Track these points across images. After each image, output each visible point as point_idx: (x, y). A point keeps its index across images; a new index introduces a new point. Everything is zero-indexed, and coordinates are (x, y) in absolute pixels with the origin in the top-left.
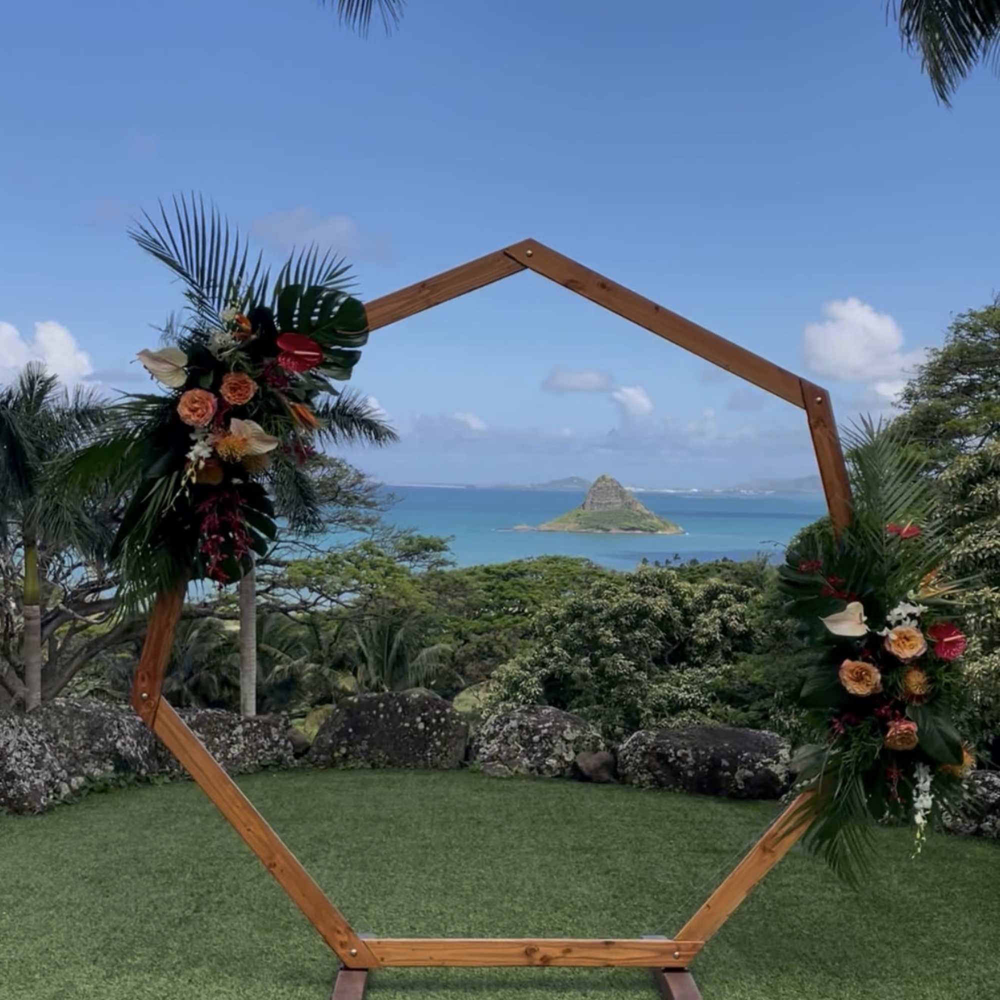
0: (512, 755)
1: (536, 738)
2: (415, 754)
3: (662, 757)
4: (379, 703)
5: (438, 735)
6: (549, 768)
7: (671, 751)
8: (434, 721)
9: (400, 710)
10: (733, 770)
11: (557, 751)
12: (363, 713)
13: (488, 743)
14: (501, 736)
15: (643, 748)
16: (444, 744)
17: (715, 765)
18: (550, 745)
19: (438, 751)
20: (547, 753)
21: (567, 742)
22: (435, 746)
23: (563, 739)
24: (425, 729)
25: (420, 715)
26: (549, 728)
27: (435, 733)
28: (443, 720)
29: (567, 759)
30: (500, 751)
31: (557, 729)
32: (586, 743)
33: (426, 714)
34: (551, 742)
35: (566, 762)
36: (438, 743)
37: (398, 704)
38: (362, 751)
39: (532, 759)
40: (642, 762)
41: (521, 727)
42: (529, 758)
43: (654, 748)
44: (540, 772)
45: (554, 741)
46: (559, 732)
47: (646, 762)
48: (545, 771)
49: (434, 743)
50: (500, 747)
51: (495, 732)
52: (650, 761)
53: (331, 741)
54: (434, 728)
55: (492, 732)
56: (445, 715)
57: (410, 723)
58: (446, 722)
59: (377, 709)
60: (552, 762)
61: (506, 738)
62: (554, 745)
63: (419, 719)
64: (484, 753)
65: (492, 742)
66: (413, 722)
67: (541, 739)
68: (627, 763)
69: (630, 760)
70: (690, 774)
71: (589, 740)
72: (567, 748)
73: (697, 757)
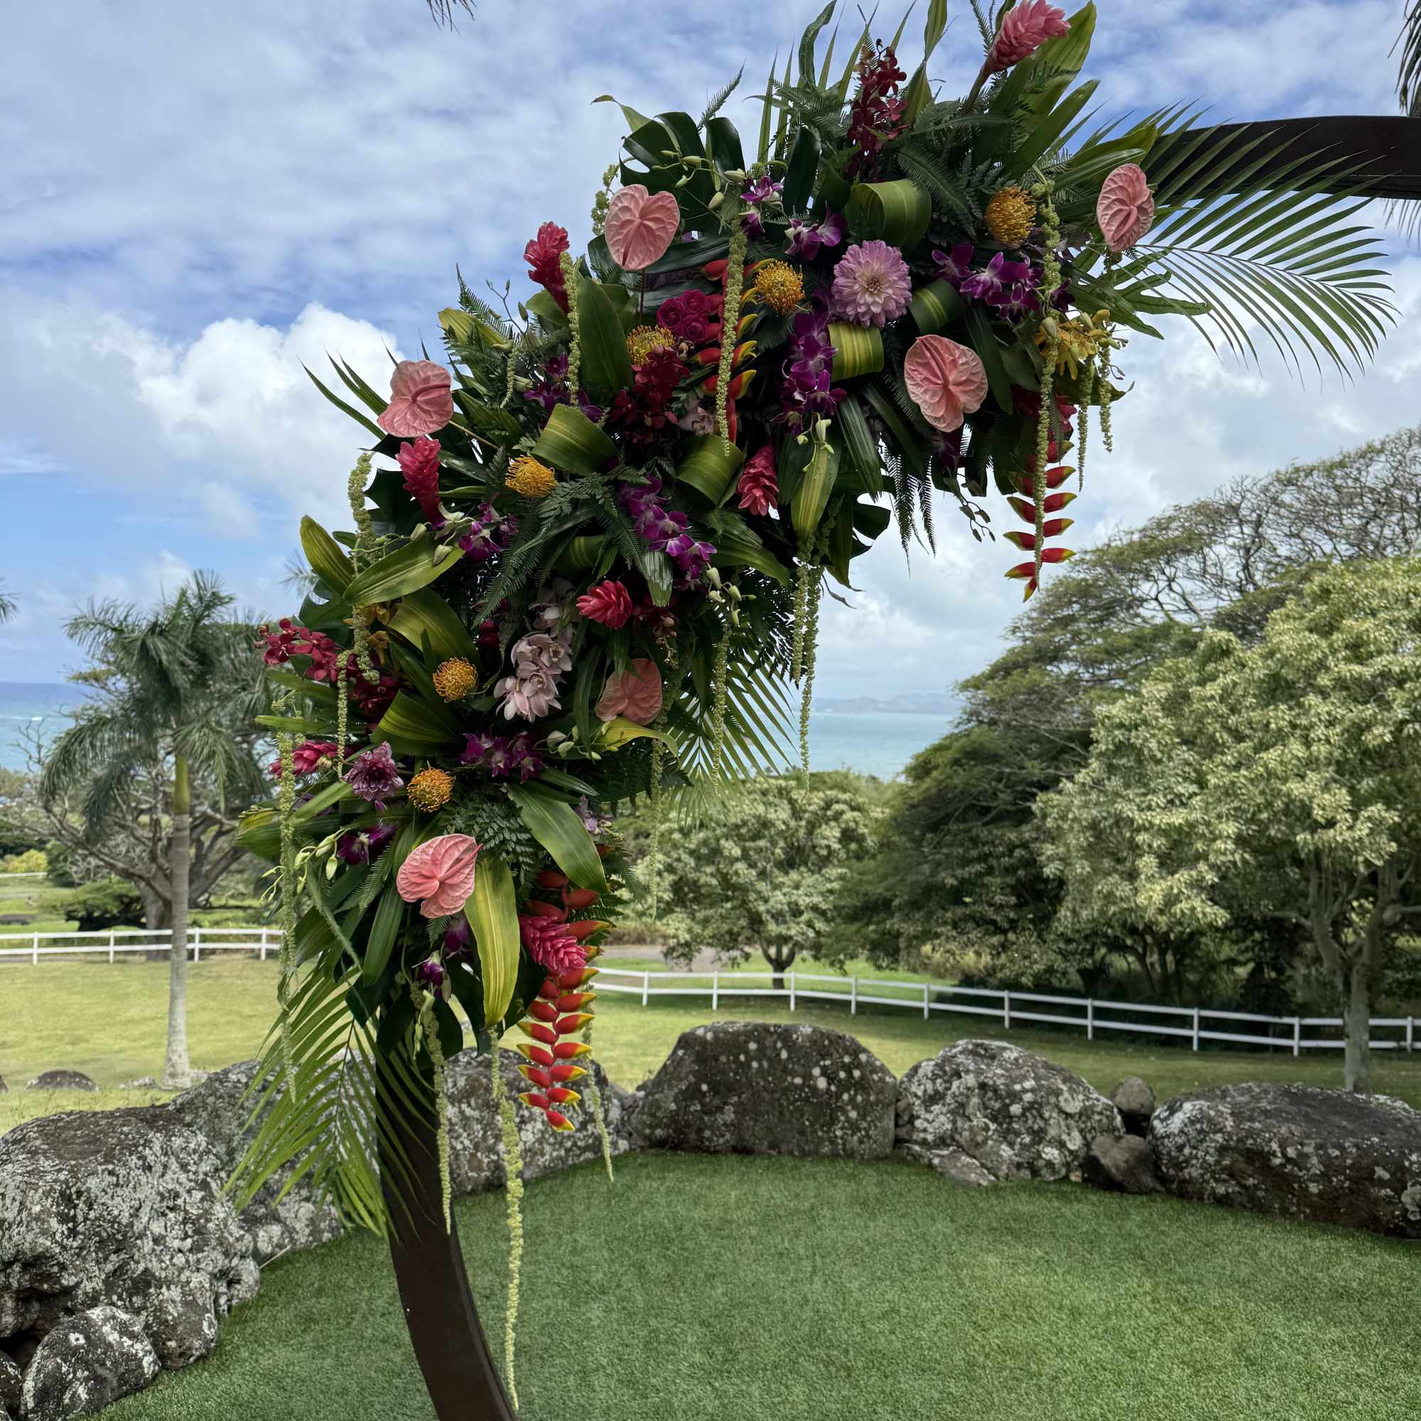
0: (979, 1139)
1: (1015, 1109)
2: (815, 1131)
3: (1258, 1158)
4: (747, 1042)
5: (852, 1100)
6: (1050, 1164)
7: (1275, 1146)
8: (842, 1075)
9: (784, 1055)
10: (1400, 1188)
11: (1052, 1132)
12: (723, 1059)
13: (928, 1111)
14: (949, 1099)
15: (1219, 1137)
16: (863, 1116)
17: (1363, 1176)
18: (1042, 1124)
19: (855, 1128)
20: (1039, 1136)
21: (1068, 1116)
22: (848, 1120)
23: (1061, 1111)
24: (828, 1089)
25: (817, 1064)
26: (1032, 1090)
27: (846, 1097)
28: (857, 1073)
29: (1071, 1147)
30: (955, 1129)
31: (1048, 1094)
32: (1097, 1117)
33: (828, 1063)
34: (1041, 1116)
35: (1071, 1152)
36: (853, 1114)
37: (779, 1045)
38: (725, 1124)
39: (1017, 1147)
40: (1218, 1162)
41: (983, 1086)
42: (1011, 1145)
43: (1240, 1140)
44: (1035, 1172)
45: (1047, 1115)
46: (1053, 1099)
47: (1226, 1162)
48: (1044, 1172)
49: (845, 1113)
50: (954, 1122)
51: (936, 1092)
52: (1234, 1162)
53: (673, 1106)
54: (844, 1086)
55: (930, 1092)
56: (859, 1066)
57: (803, 1077)
58: (863, 1077)
59: (747, 1052)
60: (1051, 1153)
61: (962, 1106)
62: (1046, 1121)
63: (816, 1071)
64: (925, 1130)
65: (936, 1108)
66: (808, 1077)
67: (1024, 1110)
68: (1187, 1161)
69: (1192, 1157)
70: (1314, 1188)
71: (1101, 1113)
72: (1068, 1127)
73: (1327, 1161)
